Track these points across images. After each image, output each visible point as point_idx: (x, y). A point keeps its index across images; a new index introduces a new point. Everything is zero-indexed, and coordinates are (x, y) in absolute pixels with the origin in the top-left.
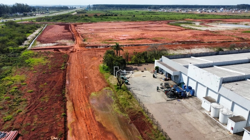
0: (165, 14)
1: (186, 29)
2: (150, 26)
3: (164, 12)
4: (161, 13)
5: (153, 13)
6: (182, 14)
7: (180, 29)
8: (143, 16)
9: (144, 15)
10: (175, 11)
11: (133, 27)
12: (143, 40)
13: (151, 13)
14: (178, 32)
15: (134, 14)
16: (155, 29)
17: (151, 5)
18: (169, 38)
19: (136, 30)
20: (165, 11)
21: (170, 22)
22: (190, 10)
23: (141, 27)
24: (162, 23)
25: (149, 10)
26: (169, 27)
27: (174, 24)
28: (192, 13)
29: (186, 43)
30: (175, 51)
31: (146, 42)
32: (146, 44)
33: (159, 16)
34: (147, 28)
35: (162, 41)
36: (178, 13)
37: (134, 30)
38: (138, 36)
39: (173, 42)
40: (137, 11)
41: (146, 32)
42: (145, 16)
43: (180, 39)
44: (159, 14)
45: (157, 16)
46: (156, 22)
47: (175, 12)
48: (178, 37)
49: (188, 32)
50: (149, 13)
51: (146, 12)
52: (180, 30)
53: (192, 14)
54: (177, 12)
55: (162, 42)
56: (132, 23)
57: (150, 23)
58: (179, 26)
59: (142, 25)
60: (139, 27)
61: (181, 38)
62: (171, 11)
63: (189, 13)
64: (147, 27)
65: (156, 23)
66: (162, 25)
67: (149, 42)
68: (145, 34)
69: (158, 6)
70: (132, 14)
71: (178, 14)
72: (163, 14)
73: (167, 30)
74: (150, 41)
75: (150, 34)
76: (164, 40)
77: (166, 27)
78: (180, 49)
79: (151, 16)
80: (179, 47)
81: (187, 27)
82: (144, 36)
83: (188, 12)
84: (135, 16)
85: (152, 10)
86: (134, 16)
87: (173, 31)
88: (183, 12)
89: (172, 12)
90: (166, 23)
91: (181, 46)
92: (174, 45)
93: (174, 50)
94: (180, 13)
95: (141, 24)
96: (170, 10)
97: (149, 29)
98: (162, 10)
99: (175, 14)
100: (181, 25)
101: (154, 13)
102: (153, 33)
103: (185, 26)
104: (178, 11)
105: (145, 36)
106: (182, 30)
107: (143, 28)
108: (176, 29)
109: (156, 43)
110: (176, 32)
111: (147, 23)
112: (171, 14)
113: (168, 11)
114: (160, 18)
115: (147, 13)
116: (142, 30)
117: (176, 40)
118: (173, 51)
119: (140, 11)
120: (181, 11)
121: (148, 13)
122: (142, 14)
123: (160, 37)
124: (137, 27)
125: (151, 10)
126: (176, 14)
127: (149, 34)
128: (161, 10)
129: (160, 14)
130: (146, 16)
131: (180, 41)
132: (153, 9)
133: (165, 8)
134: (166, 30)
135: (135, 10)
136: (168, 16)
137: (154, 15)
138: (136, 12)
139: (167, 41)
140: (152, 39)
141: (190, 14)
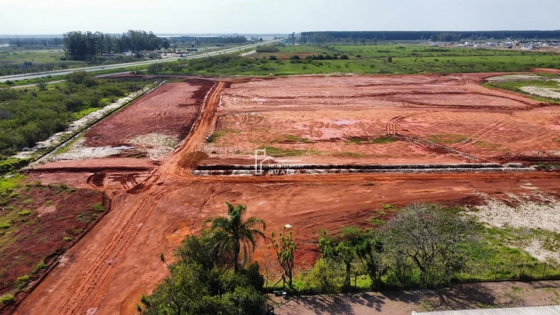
0: (477, 54)
1: (542, 105)
2: (428, 91)
3: (473, 50)
4: (463, 51)
5: (443, 51)
6: (523, 53)
7: (521, 101)
8: (414, 58)
9: (417, 55)
10: (502, 45)
11: (378, 92)
12: (395, 144)
13: (437, 51)
14: (518, 114)
15: (391, 54)
16: (443, 103)
17: (439, 33)
18: (488, 140)
19: (385, 103)
20: (475, 46)
21: (489, 79)
22: (543, 42)
23: (400, 93)
24: (464, 82)
25: (433, 44)
26: (488, 95)
27: (502, 85)
28: (549, 50)
29: (553, 168)
30: (511, 210)
31: (404, 156)
32: (400, 162)
33: (457, 59)
34: (417, 96)
35: (460, 154)
36: (512, 51)
37: (377, 102)
38: (382, 125)
39: (502, 160)
40: (401, 48)
41: (411, 112)
42: (419, 59)
43: (530, 147)
44: (457, 53)
45: (451, 59)
46: (446, 78)
47: (502, 49)
48: (517, 134)
49: (551, 116)
50: (433, 50)
51: (423, 49)
52: (523, 105)
53: (550, 54)
54: (507, 49)
55: (460, 158)
56: (378, 80)
57: (429, 79)
58: (518, 90)
59: (404, 87)
60: (394, 94)
61: (529, 142)
62: (492, 45)
63: (541, 51)
64: (420, 93)
65: (446, 81)
66: (465, 86)
67: (416, 156)
68: (409, 120)
69: (458, 33)
70: (386, 54)
71: (509, 53)
72: (469, 53)
73: (479, 107)
74: (419, 151)
75: (423, 121)
76: (467, 146)
77: (476, 96)
78: (533, 199)
79: (437, 60)
80: (528, 186)
81: (542, 94)
82: (402, 125)
83: (538, 49)
84: (393, 59)
85: (441, 45)
86: (390, 60)
87: (501, 109)
88: (523, 48)
89: (493, 48)
90: (476, 82)
91: (534, 178)
92: (505, 177)
93: (508, 204)
94: (516, 51)
95: (403, 84)
96: (488, 44)
97: (425, 102)
98: (466, 43)
99: (501, 53)
100: (525, 89)
101: (446, 51)
102: (433, 117)
103: (537, 93)
104: (511, 47)
105: (405, 126)
106: (530, 107)
107: (405, 96)
108: (510, 103)
109: (439, 160)
110: (511, 114)
111: (422, 81)
112: (492, 53)
113: (483, 46)
114: (461, 67)
115: (426, 51)
116: (400, 104)
117: (514, 148)
118: (504, 208)
119: (410, 46)
120: (517, 45)
121: (429, 51)
122: (413, 54)
123: (455, 132)
124: (390, 94)
125: (437, 43)
126: (505, 53)
127: (420, 120)
128: (463, 43)
129: (461, 53)
130: (423, 59)
131: (528, 154)
132: (443, 40)
133: (475, 39)
134: (478, 104)
135: (398, 45)
136: (483, 60)
137: (445, 55)
138: (399, 50)
139: (479, 151)
140: (425, 143)
141: (545, 54)
